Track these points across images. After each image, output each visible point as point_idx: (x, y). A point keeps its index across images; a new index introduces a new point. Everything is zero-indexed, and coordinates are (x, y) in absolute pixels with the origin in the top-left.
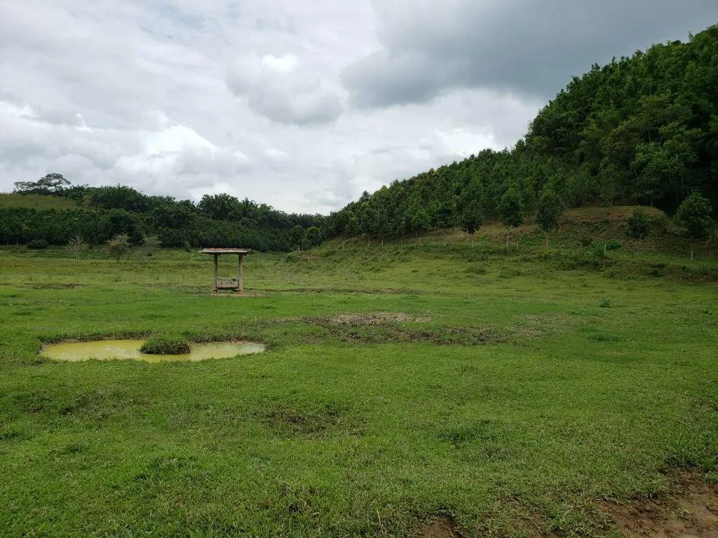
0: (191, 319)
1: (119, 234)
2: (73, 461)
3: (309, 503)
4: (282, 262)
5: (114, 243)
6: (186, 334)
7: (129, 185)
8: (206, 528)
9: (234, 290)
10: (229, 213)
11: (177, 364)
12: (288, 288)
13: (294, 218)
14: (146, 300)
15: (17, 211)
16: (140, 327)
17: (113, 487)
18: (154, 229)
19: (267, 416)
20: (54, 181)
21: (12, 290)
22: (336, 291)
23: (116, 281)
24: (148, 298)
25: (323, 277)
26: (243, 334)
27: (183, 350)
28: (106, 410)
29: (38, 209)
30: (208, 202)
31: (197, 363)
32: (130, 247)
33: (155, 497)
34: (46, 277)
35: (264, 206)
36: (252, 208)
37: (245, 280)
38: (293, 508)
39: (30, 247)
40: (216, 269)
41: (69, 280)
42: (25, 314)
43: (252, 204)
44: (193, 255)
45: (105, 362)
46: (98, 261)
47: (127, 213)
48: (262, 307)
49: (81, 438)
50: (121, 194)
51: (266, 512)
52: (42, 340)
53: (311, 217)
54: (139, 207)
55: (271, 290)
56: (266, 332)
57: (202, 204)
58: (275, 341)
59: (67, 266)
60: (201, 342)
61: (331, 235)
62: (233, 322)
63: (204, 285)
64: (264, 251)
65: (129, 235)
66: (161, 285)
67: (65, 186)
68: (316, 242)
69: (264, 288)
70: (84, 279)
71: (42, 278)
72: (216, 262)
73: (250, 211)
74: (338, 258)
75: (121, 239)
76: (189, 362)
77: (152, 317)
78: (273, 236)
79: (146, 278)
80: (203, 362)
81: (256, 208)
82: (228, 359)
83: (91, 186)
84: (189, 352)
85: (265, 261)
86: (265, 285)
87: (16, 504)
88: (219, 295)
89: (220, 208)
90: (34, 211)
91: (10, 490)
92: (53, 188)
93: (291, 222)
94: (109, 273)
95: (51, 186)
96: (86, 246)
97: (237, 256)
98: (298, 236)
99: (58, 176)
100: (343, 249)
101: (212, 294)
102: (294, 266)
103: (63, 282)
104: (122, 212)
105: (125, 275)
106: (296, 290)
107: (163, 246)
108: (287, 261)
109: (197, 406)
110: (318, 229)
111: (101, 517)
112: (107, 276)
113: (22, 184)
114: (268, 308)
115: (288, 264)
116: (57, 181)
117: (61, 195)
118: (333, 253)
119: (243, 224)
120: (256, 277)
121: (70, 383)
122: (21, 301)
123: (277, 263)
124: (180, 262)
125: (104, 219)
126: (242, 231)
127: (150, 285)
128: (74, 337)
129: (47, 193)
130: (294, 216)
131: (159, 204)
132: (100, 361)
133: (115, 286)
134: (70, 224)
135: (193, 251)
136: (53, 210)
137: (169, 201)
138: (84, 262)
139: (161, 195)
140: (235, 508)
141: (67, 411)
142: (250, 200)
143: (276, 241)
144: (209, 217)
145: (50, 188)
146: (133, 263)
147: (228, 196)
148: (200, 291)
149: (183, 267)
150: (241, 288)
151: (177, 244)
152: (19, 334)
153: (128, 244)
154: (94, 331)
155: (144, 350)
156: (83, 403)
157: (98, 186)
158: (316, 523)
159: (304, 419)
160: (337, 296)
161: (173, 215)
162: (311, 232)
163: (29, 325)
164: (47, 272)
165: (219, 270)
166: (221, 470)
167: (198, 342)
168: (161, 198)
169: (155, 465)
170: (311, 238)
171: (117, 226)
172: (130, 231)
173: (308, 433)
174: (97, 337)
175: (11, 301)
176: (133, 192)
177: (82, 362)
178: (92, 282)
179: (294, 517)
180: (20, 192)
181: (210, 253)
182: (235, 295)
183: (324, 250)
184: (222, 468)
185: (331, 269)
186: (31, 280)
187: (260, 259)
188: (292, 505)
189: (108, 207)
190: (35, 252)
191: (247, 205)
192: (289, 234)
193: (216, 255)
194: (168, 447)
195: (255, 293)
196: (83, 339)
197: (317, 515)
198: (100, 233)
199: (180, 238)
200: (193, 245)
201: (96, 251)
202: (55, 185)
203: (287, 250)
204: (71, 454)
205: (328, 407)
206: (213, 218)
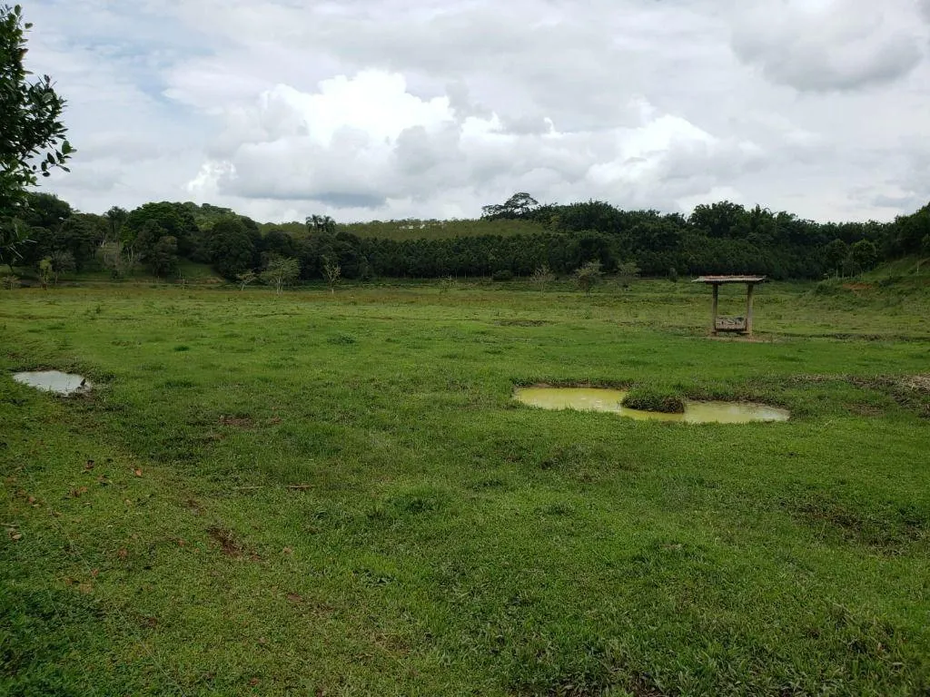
0: (682, 369)
1: (590, 260)
2: (560, 524)
3: (885, 646)
4: (809, 294)
5: (583, 272)
6: (679, 387)
7: (603, 200)
8: (728, 641)
9: (739, 332)
10: (732, 228)
11: (669, 424)
12: (819, 331)
13: (831, 231)
14: (625, 342)
15: (484, 239)
16: (619, 374)
17: (608, 564)
18: (631, 253)
19: (802, 510)
20: (521, 202)
21: (482, 326)
22: (904, 339)
23: (587, 318)
24: (628, 340)
25: (878, 317)
26: (757, 393)
27: (675, 407)
28: (589, 472)
29: (505, 236)
30: (702, 214)
31: (696, 426)
32: (602, 275)
33: (657, 587)
34: (512, 312)
35: (782, 215)
36: (764, 219)
37: (757, 320)
38: (859, 647)
39: (496, 279)
40: (716, 304)
41: (535, 316)
42: (495, 353)
43: (765, 212)
44: (681, 285)
45: (583, 413)
46: (565, 294)
47: (600, 235)
48: (783, 358)
49: (566, 499)
50: (594, 211)
51: (814, 642)
52: (514, 382)
53: (859, 226)
54: (614, 225)
55: (792, 335)
56: (789, 393)
57: (694, 217)
58: (806, 407)
59: (532, 300)
60: (698, 399)
61: (894, 254)
62: (741, 376)
63: (699, 325)
64: (780, 279)
65: (601, 262)
66: (641, 324)
67: (532, 207)
68: (867, 263)
69: (782, 331)
70: (552, 315)
71: (508, 314)
72: (716, 294)
73: (762, 222)
74: (906, 288)
75: (592, 267)
76: (685, 423)
77: (635, 363)
78: (795, 256)
79: (621, 315)
80: (704, 425)
81: (771, 218)
82: (739, 425)
83: (559, 205)
84: (683, 412)
85: (784, 294)
86: (783, 327)
87: (508, 560)
88: (718, 338)
89: (720, 220)
90: (500, 238)
91: (500, 544)
92: (519, 210)
93: (825, 236)
94: (578, 308)
95: (518, 207)
96: (551, 277)
97: (745, 287)
98: (836, 255)
99: (525, 196)
100: (917, 273)
101: (709, 338)
102: (829, 300)
103: (529, 319)
104: (594, 234)
105: (596, 311)
106: (834, 336)
107: (643, 274)
108: (817, 293)
109: (701, 482)
110: (872, 244)
111: (596, 595)
112: (576, 312)
113: (490, 207)
114: (792, 360)
115: (818, 298)
116: (524, 201)
117: (527, 218)
118: (898, 280)
119: (751, 242)
120: (768, 315)
121: (547, 433)
122: (491, 339)
123: (800, 296)
124: (664, 295)
125: (573, 243)
126: (748, 252)
127: (629, 324)
128: (545, 382)
129: (512, 216)
130: (830, 227)
131: (639, 220)
132: (577, 412)
133: (588, 324)
134: (536, 252)
135: (681, 280)
136: (519, 236)
137: (651, 216)
138: (549, 295)
139: (642, 209)
140: (766, 626)
141: (546, 465)
142: (762, 208)
143: (800, 264)
144: (703, 234)
145: (516, 210)
146: (605, 296)
147: (731, 204)
148: (693, 331)
149: (666, 300)
150: (750, 330)
151: (661, 272)
152: (491, 374)
153: (600, 273)
154: (567, 376)
155: (625, 403)
156: (562, 458)
157: (567, 204)
158: (898, 678)
159: (861, 522)
160: (907, 346)
161: (656, 234)
162: (861, 248)
163: (499, 365)
164: (513, 307)
165: (719, 306)
166: (742, 570)
167: (694, 399)
168: (641, 213)
169: (655, 547)
170: (860, 257)
171: (588, 251)
172: (603, 257)
173: (870, 544)
174: (570, 384)
175: (481, 338)
176: (606, 208)
177: (557, 411)
178: (560, 319)
179: (861, 661)
180: (487, 217)
181: (707, 282)
182: (742, 339)
183: (882, 276)
184: (744, 567)
185: (892, 305)
186: (498, 315)
187: (774, 291)
188: (856, 642)
189: (578, 229)
190: (500, 284)
191: (759, 217)
192: (822, 254)
193: (716, 284)
194: (667, 527)
195: (771, 339)
196: (556, 384)
197: (901, 666)
198: (567, 261)
199: (664, 264)
200: (682, 273)
201: (563, 282)
202: (521, 206)
203: (816, 277)
204: (557, 516)
205: (903, 512)
206: (709, 235)
